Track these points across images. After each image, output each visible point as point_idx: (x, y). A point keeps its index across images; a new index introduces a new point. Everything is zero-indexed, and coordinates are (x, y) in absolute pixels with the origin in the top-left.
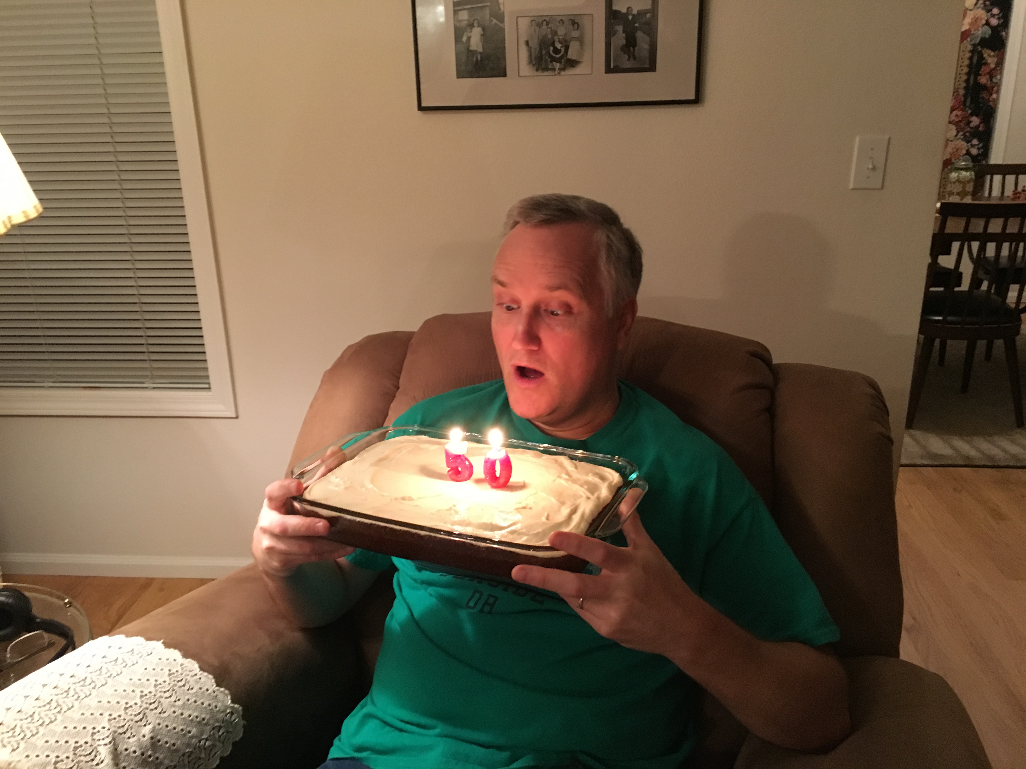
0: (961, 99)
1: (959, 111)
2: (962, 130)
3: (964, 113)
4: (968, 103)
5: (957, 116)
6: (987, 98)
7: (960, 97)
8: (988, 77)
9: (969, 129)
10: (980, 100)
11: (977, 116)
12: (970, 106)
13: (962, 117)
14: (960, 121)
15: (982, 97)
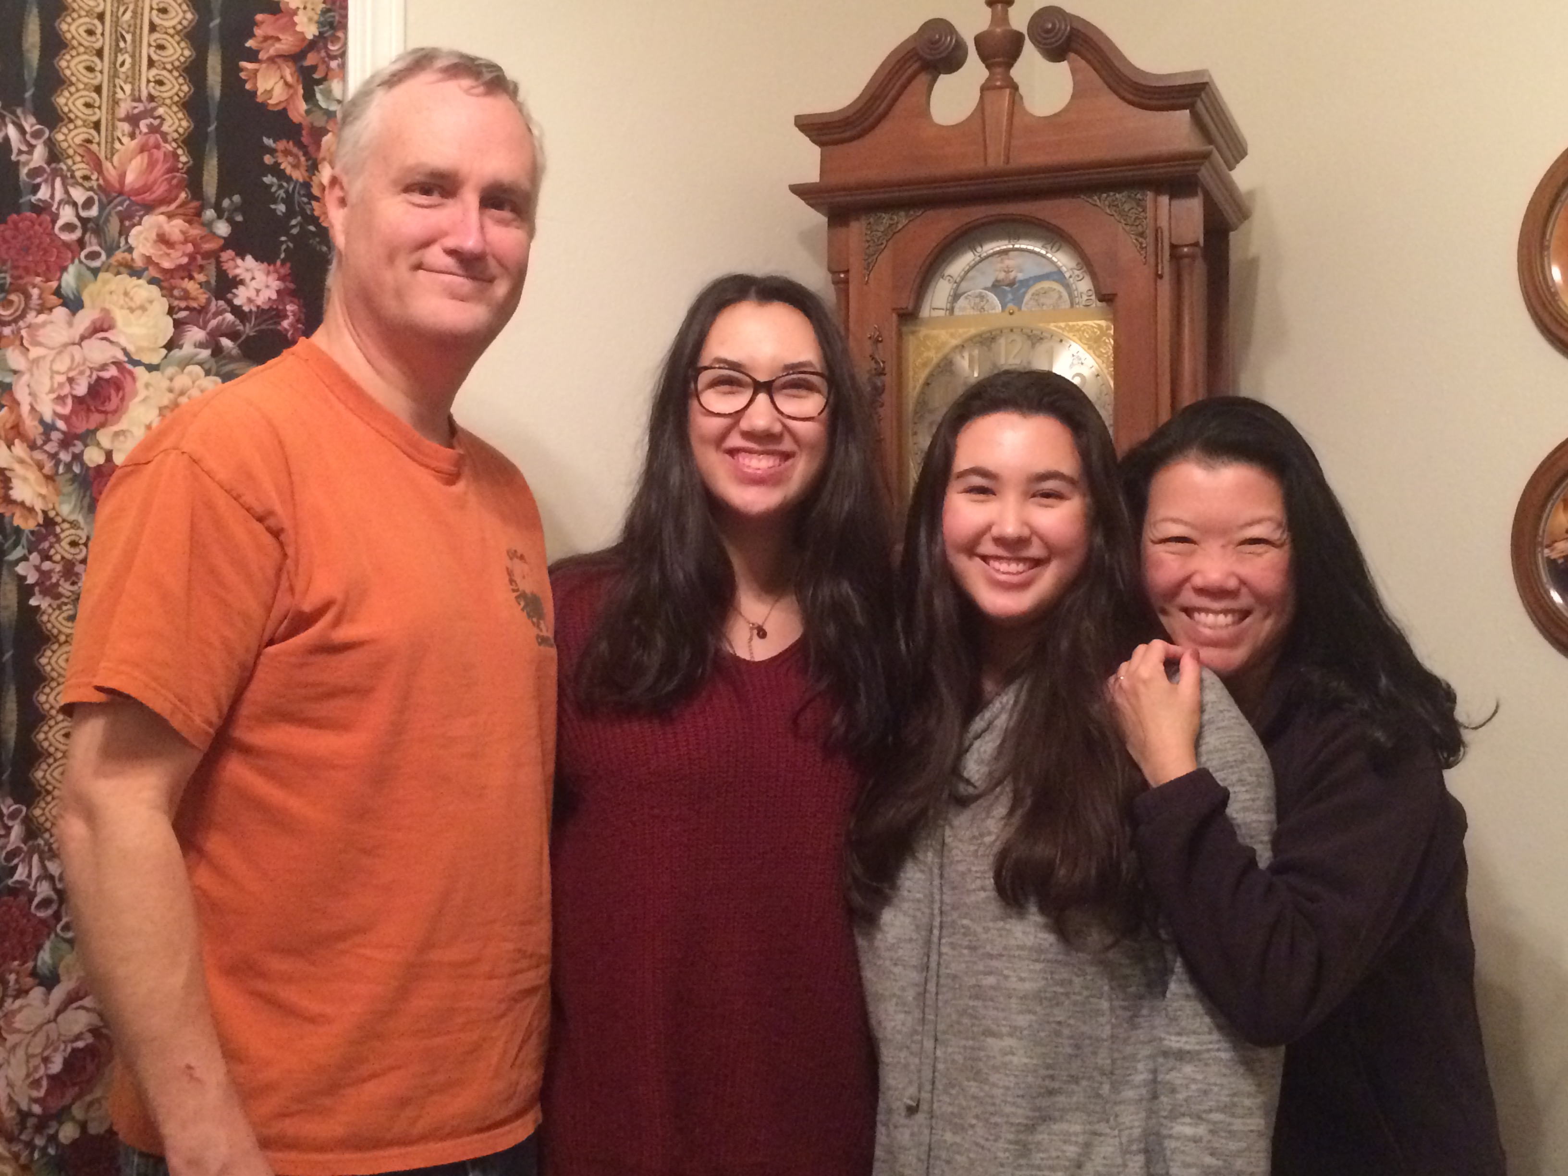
0: (176, 156)
1: (170, 216)
2: (199, 314)
3: (195, 231)
4: (210, 187)
5: (163, 240)
6: (298, 175)
7: (169, 148)
8: (288, 73)
9: (229, 317)
10: (268, 179)
11: (265, 256)
12: (220, 196)
13: (190, 248)
14: (185, 271)
15: (276, 170)
